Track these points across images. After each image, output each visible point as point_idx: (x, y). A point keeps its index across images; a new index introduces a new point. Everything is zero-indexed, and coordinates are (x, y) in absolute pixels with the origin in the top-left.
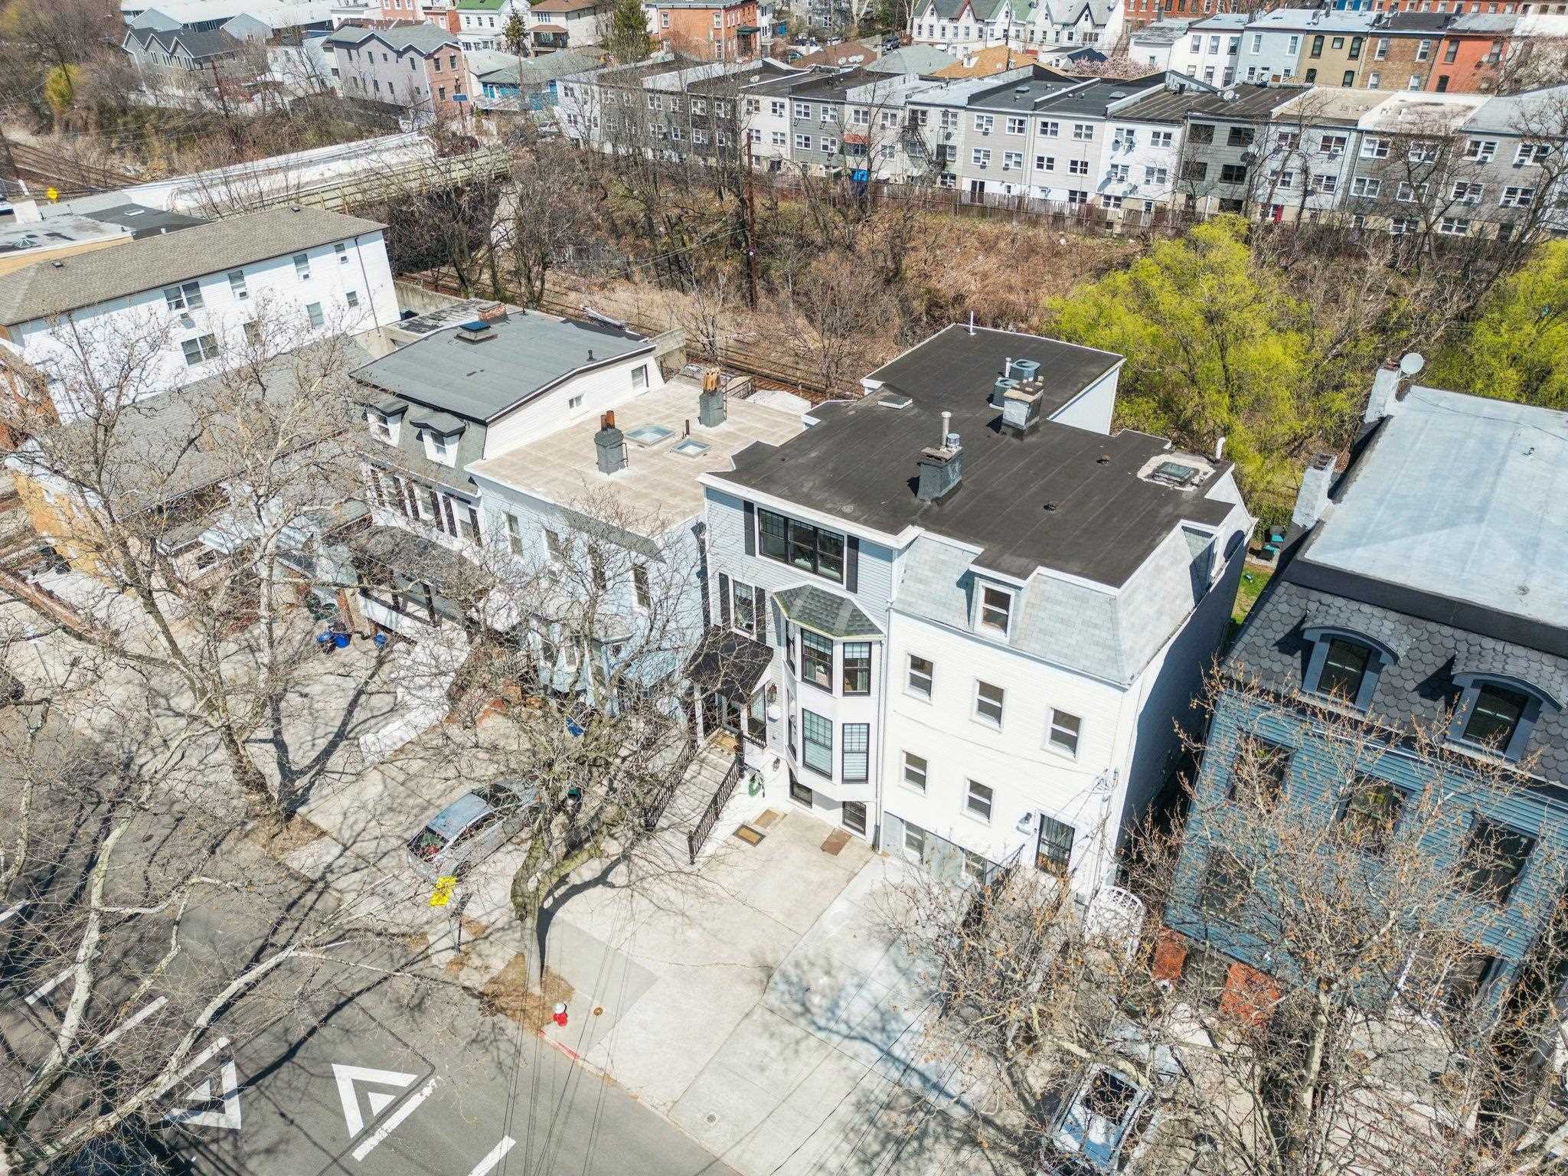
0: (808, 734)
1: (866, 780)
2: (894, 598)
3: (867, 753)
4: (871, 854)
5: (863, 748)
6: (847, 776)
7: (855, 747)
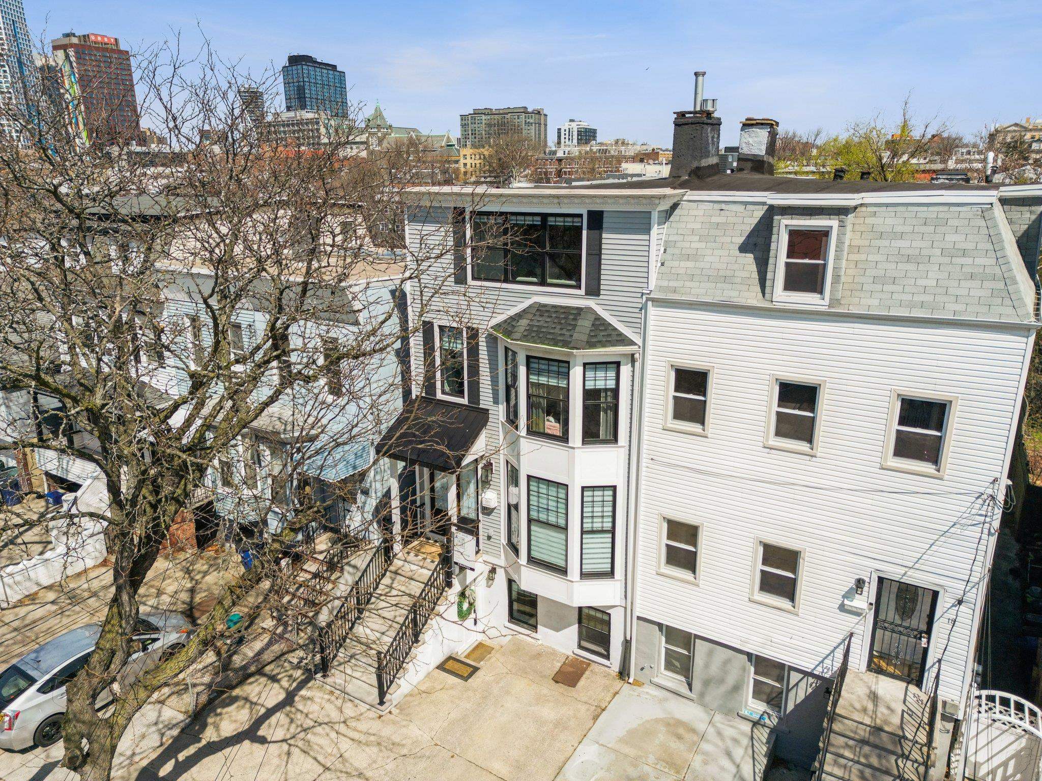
0: (534, 514)
1: (611, 574)
2: (652, 286)
3: (613, 532)
4: (618, 684)
5: (608, 525)
6: (587, 568)
7: (597, 526)
